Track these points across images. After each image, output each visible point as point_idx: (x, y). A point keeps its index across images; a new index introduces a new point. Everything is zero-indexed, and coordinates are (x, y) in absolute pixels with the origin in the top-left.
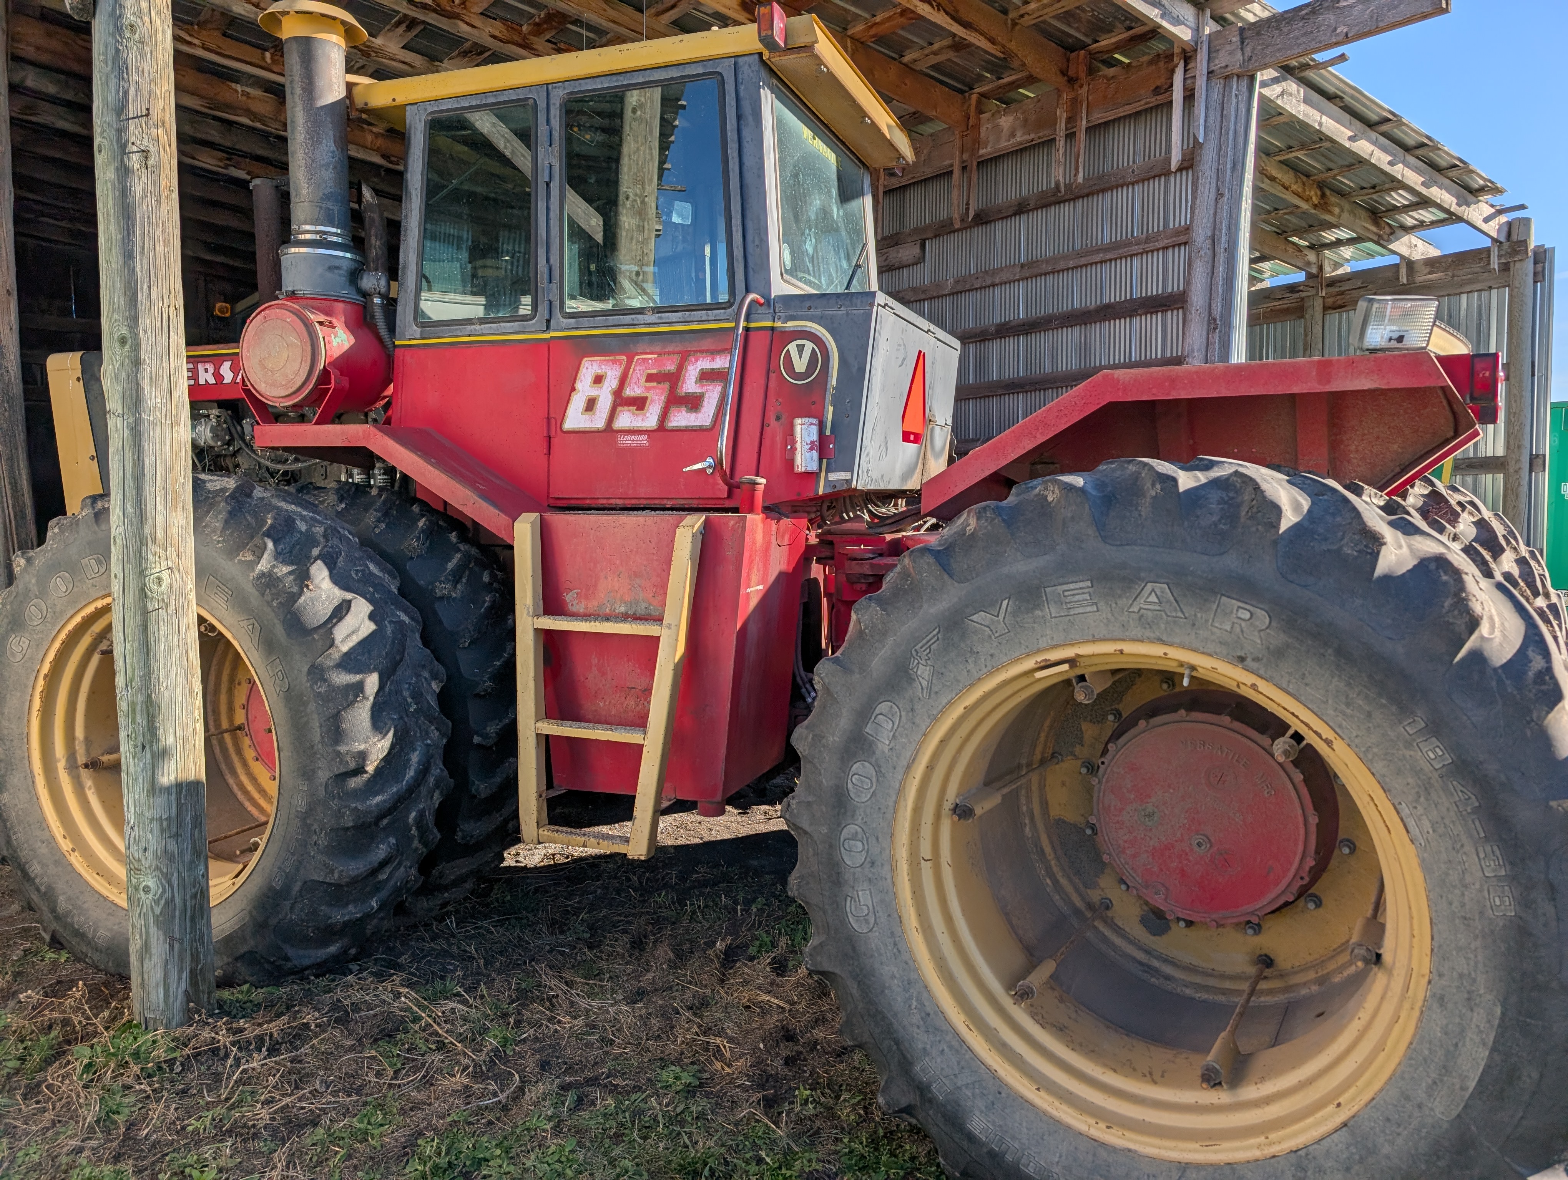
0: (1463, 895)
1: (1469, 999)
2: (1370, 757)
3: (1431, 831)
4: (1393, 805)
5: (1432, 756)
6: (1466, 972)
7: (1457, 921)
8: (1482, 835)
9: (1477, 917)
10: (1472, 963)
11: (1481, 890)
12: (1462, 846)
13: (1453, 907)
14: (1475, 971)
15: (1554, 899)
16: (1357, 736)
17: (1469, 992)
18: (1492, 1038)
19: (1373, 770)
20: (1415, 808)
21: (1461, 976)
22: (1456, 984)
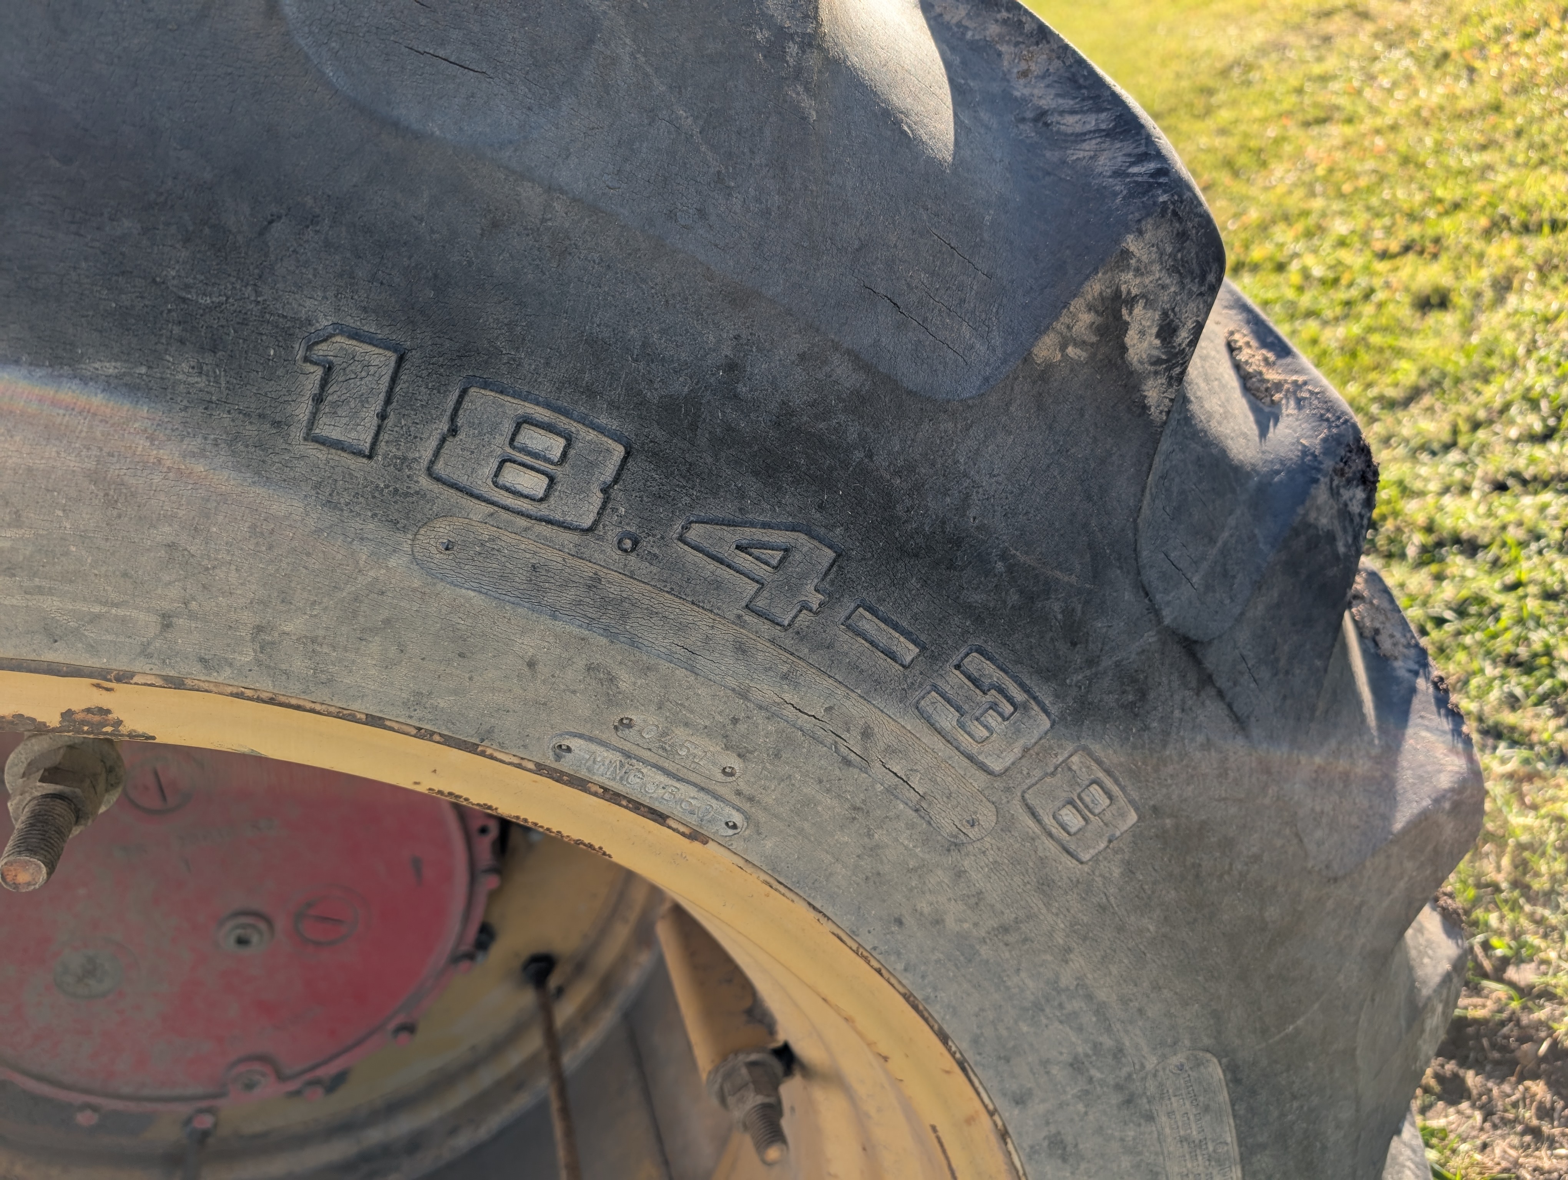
0: (959, 874)
1: (1129, 1101)
2: (299, 664)
3: (732, 761)
4: (540, 769)
5: (534, 484)
6: (1082, 1049)
7: (985, 951)
8: (909, 651)
9: (1036, 902)
10: (1089, 1019)
11: (1006, 824)
12: (867, 734)
13: (950, 922)
14: (1109, 1030)
15: (1207, 680)
16: (167, 622)
17: (1118, 1087)
18: (1230, 1136)
19: (360, 707)
20: (625, 724)
21: (1076, 1066)
22: (1073, 1091)
